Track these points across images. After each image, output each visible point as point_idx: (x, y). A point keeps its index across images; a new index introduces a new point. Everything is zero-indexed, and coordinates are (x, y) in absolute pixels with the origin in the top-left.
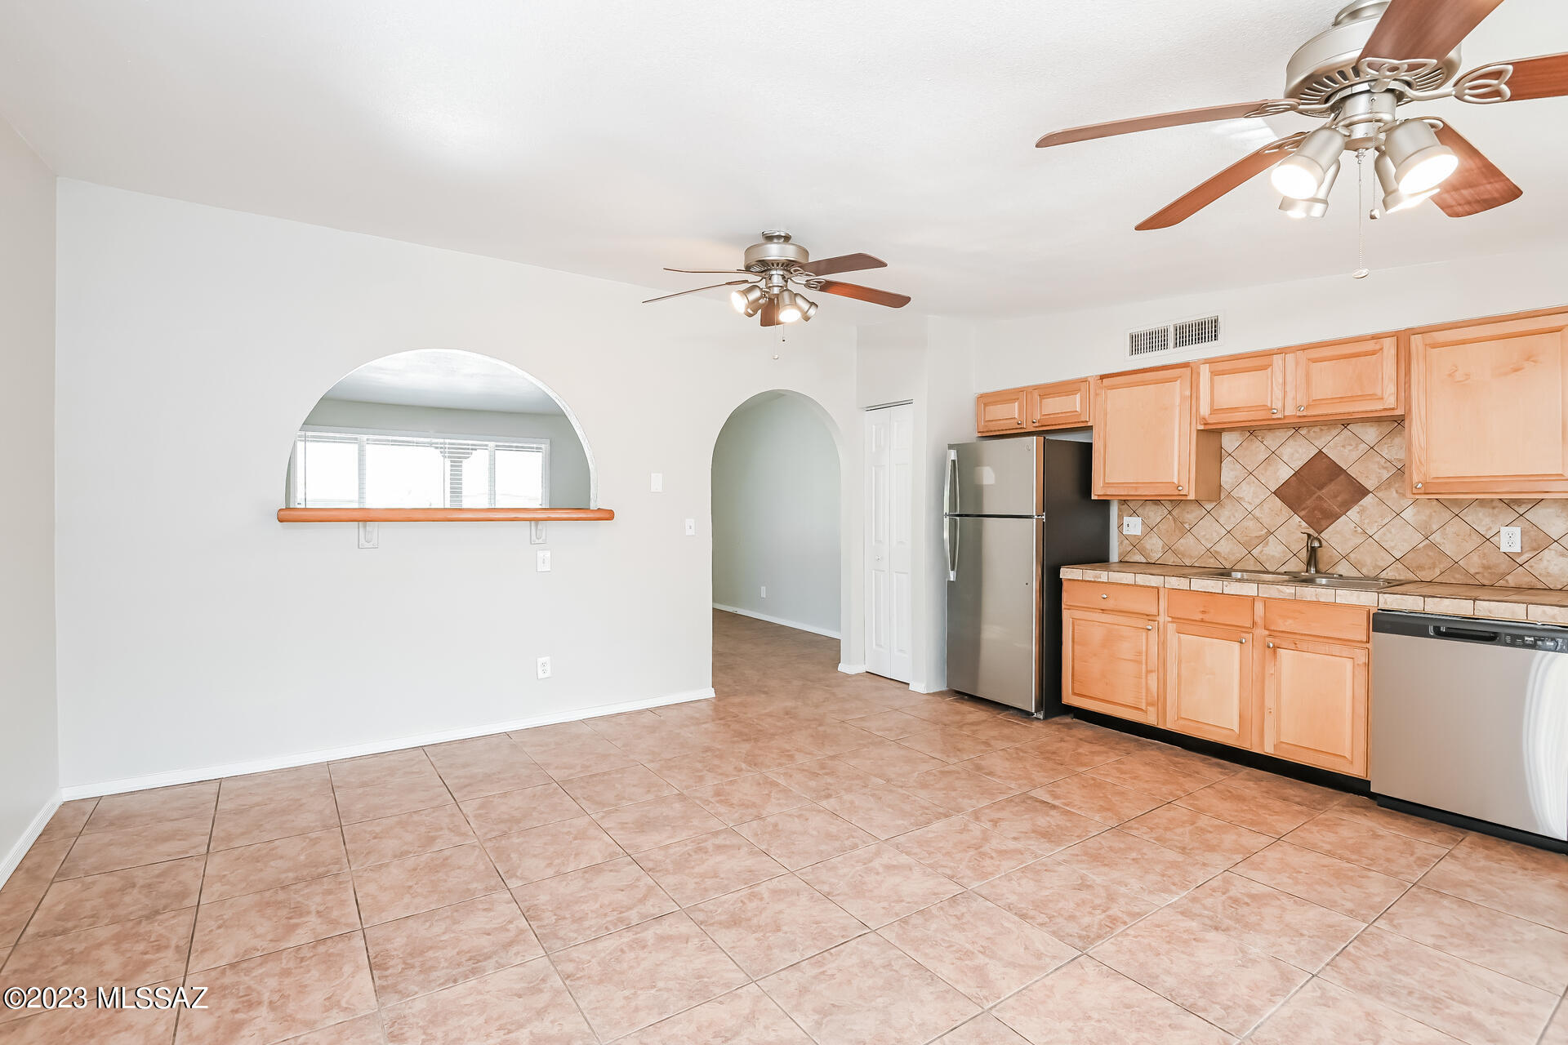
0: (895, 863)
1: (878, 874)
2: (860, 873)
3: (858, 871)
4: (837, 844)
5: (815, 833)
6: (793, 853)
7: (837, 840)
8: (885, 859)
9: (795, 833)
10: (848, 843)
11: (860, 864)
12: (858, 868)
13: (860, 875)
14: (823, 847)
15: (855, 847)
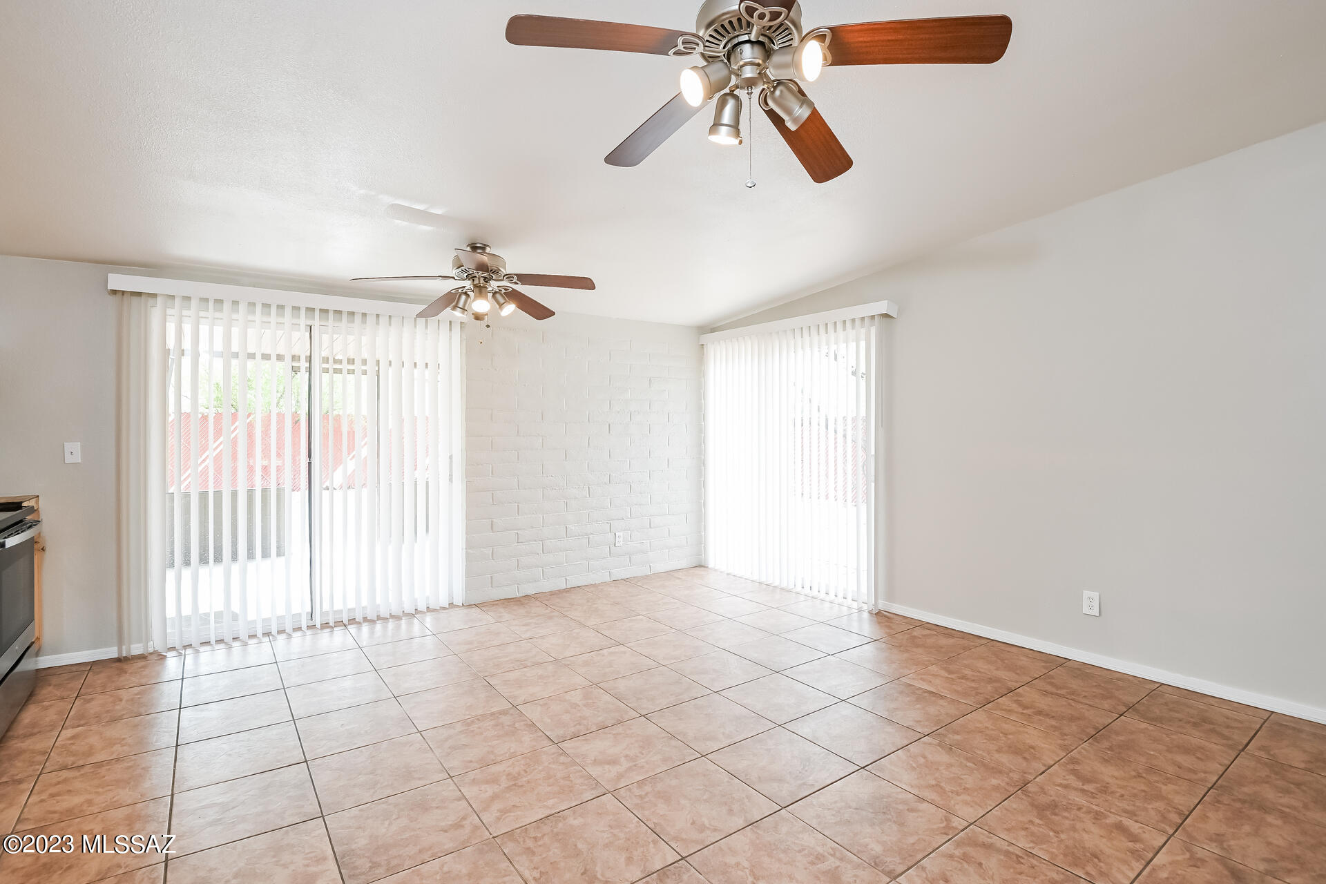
0: (607, 767)
1: (626, 756)
2: (643, 756)
3: (643, 758)
4: (659, 787)
5: (683, 802)
6: (704, 775)
7: (659, 792)
8: (614, 771)
9: (706, 801)
10: (648, 788)
11: (639, 765)
12: (643, 760)
13: (643, 754)
14: (674, 782)
15: (641, 783)
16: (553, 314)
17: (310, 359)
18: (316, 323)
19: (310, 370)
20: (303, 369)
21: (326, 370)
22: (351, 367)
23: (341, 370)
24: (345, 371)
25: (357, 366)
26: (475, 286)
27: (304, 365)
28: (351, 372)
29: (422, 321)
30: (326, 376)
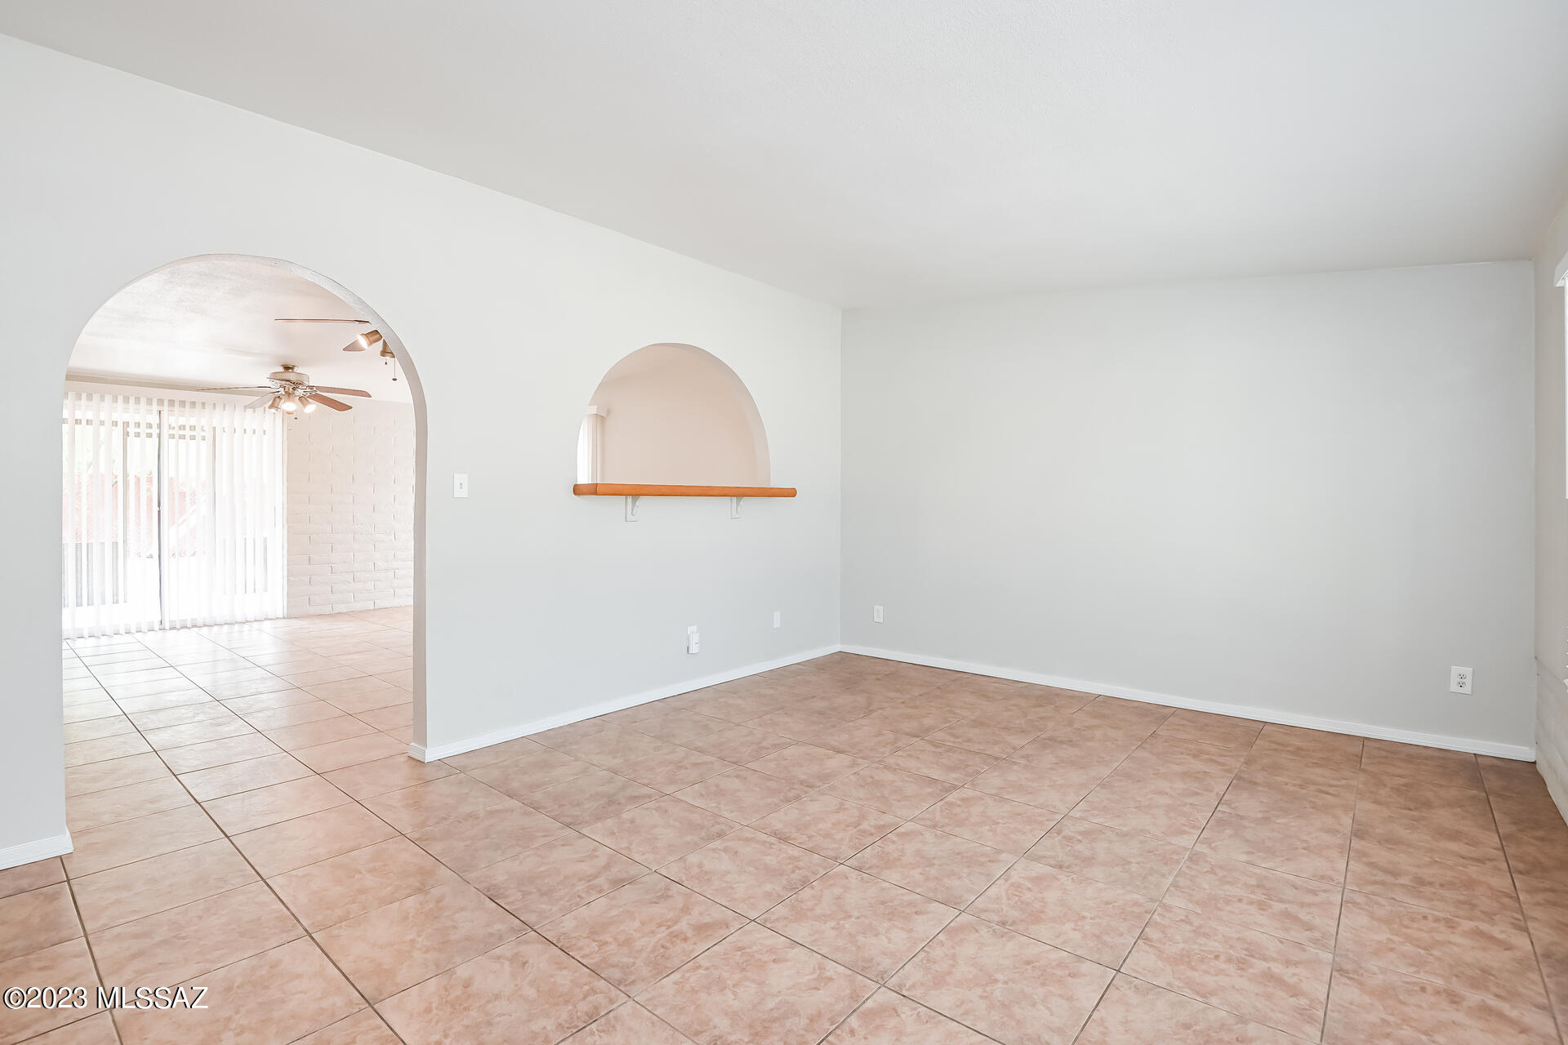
16: (351, 408)
17: (159, 426)
18: (165, 408)
19: (159, 436)
20: (155, 436)
21: (172, 436)
22: (193, 433)
23: (184, 436)
24: (188, 437)
25: (198, 433)
26: (286, 392)
27: (155, 431)
28: (193, 438)
29: (249, 411)
30: (172, 441)
